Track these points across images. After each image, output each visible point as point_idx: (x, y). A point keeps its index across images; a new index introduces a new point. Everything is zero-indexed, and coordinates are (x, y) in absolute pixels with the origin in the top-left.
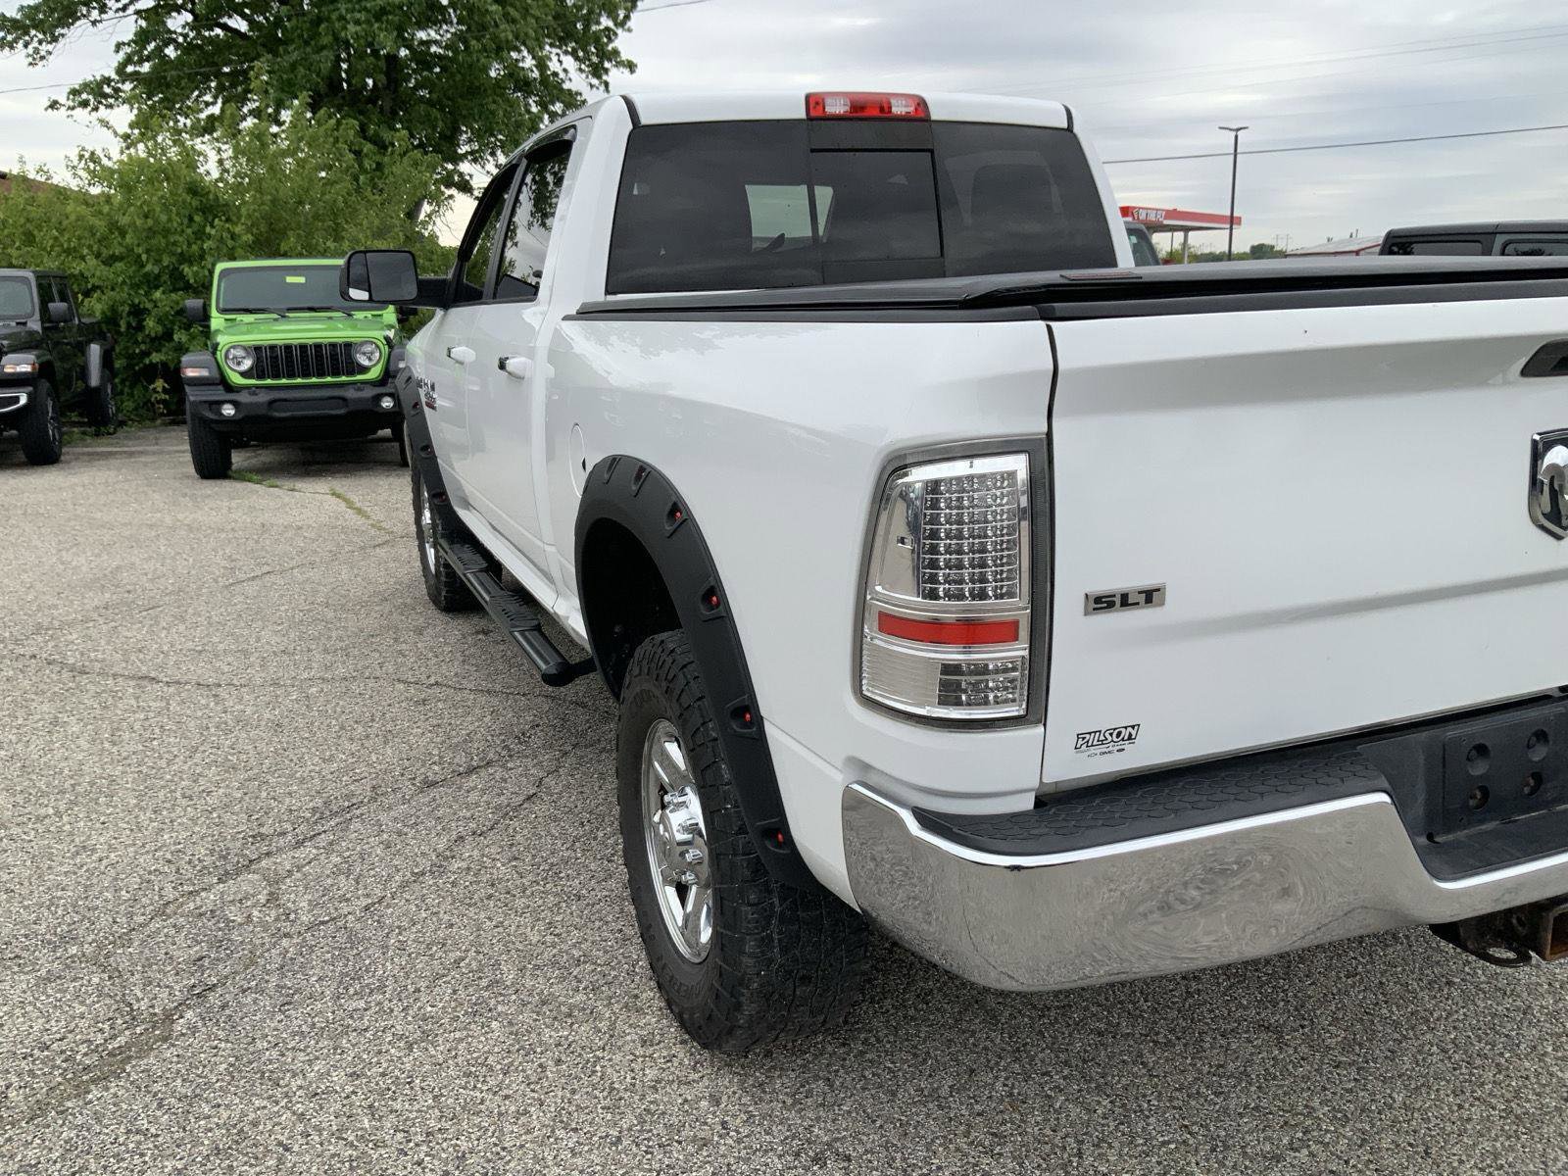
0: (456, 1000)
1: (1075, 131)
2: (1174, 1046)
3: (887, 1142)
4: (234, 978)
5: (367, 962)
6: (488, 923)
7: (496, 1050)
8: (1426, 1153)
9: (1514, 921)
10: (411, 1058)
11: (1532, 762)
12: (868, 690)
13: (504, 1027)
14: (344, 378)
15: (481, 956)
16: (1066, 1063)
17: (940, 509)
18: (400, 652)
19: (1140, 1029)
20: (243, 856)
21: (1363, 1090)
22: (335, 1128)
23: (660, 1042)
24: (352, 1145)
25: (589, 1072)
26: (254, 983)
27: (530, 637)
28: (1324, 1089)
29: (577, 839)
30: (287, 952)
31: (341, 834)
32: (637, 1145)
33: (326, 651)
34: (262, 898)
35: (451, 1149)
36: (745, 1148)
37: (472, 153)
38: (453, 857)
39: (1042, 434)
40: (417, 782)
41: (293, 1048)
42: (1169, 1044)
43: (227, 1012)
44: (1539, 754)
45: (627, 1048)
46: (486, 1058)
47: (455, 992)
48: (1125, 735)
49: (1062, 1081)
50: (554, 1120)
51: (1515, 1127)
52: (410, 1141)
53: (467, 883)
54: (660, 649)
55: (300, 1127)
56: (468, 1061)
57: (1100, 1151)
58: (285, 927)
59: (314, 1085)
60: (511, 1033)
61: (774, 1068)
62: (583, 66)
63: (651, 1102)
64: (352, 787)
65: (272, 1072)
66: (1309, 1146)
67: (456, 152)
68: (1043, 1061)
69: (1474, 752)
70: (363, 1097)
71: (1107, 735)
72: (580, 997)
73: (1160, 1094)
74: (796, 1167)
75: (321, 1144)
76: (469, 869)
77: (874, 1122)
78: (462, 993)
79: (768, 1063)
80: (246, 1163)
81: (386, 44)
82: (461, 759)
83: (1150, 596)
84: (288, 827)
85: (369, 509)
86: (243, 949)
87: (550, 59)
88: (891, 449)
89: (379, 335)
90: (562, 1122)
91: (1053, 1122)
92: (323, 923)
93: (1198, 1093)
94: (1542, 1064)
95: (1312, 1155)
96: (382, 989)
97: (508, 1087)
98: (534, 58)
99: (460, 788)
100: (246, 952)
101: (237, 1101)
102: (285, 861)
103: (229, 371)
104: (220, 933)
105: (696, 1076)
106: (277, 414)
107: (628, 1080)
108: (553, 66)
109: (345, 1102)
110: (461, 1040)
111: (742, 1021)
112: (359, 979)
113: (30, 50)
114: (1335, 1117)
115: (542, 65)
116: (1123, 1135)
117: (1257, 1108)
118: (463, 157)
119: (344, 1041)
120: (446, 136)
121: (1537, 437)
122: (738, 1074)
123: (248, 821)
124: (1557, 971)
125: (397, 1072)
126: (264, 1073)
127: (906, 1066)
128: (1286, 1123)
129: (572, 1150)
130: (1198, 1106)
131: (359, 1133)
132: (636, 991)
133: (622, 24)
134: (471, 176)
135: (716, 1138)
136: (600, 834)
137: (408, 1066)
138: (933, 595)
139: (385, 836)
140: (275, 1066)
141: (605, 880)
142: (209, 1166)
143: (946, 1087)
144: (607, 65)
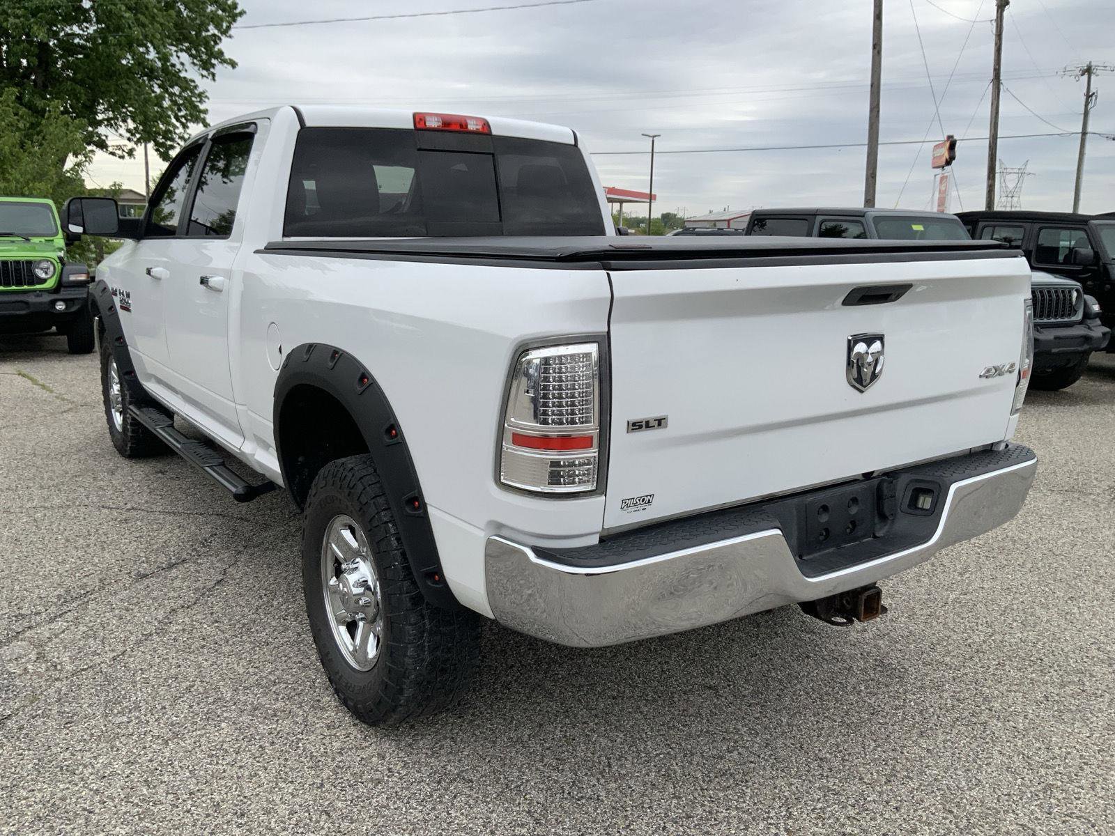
0: (192, 712)
1: (579, 146)
2: (657, 701)
3: (494, 770)
4: (23, 709)
5: (123, 692)
6: (205, 663)
7: (228, 739)
8: (801, 748)
9: (845, 602)
10: (168, 749)
11: (850, 515)
12: (504, 479)
13: (231, 726)
14: (26, 287)
15: (205, 684)
16: (596, 716)
17: (549, 373)
18: (100, 487)
19: (637, 693)
20: (11, 630)
21: (765, 717)
22: (122, 796)
23: (339, 726)
24: (137, 805)
25: (294, 748)
26: (40, 712)
27: (218, 470)
28: (744, 718)
29: (258, 607)
30: (61, 690)
31: (83, 612)
32: (335, 787)
33: (41, 487)
34: (33, 656)
35: (209, 801)
36: (405, 782)
37: (108, 120)
38: (170, 623)
39: (604, 332)
40: (132, 574)
41: (81, 750)
42: (655, 700)
43: (24, 731)
44: (854, 510)
45: (318, 731)
46: (222, 745)
47: (191, 707)
48: (646, 501)
49: (595, 726)
50: (276, 778)
51: (847, 730)
52: (179, 799)
53: (185, 639)
54: (342, 468)
55: (98, 798)
56: (209, 748)
57: (621, 762)
58: (55, 675)
59: (102, 772)
60: (236, 729)
61: (417, 735)
62: (195, 61)
63: (340, 762)
64: (84, 580)
65: (67, 766)
66: (738, 750)
67: (95, 119)
68: (582, 716)
69: (821, 510)
70: (139, 775)
71: (637, 501)
72: (279, 705)
73: (652, 728)
74: (439, 789)
75: (115, 807)
76: (184, 630)
77: (484, 759)
78: (195, 707)
79: (413, 732)
80: (62, 823)
81: (40, 35)
82: (162, 559)
83: (660, 422)
84: (40, 608)
85: (51, 385)
86: (26, 691)
87: (172, 55)
88: (520, 340)
89: (54, 255)
90: (281, 778)
91: (592, 749)
92: (83, 670)
93: (673, 726)
94: (859, 697)
95: (740, 754)
96: (138, 708)
97: (241, 761)
98: (158, 53)
99: (166, 578)
100: (29, 692)
101: (46, 786)
102: (45, 631)
104: (6, 681)
105: (367, 744)
107: (322, 750)
108: (174, 60)
109: (126, 780)
110: (201, 736)
111: (402, 702)
112: (119, 703)
114: (751, 733)
115: (164, 58)
116: (633, 752)
117: (707, 732)
118: (100, 123)
119: (117, 743)
120: (86, 106)
121: (850, 338)
122: (394, 740)
123: (9, 606)
124: (865, 647)
125: (160, 758)
126: (62, 767)
127: (500, 726)
128: (724, 738)
129: (292, 794)
130: (674, 733)
131: (141, 797)
132: (318, 698)
133: (225, 32)
134: (107, 137)
135: (386, 778)
136: (275, 603)
137: (167, 754)
138: (545, 422)
139: (117, 612)
140: (70, 762)
141: (284, 631)
142: (35, 828)
143: (526, 735)
144: (214, 61)
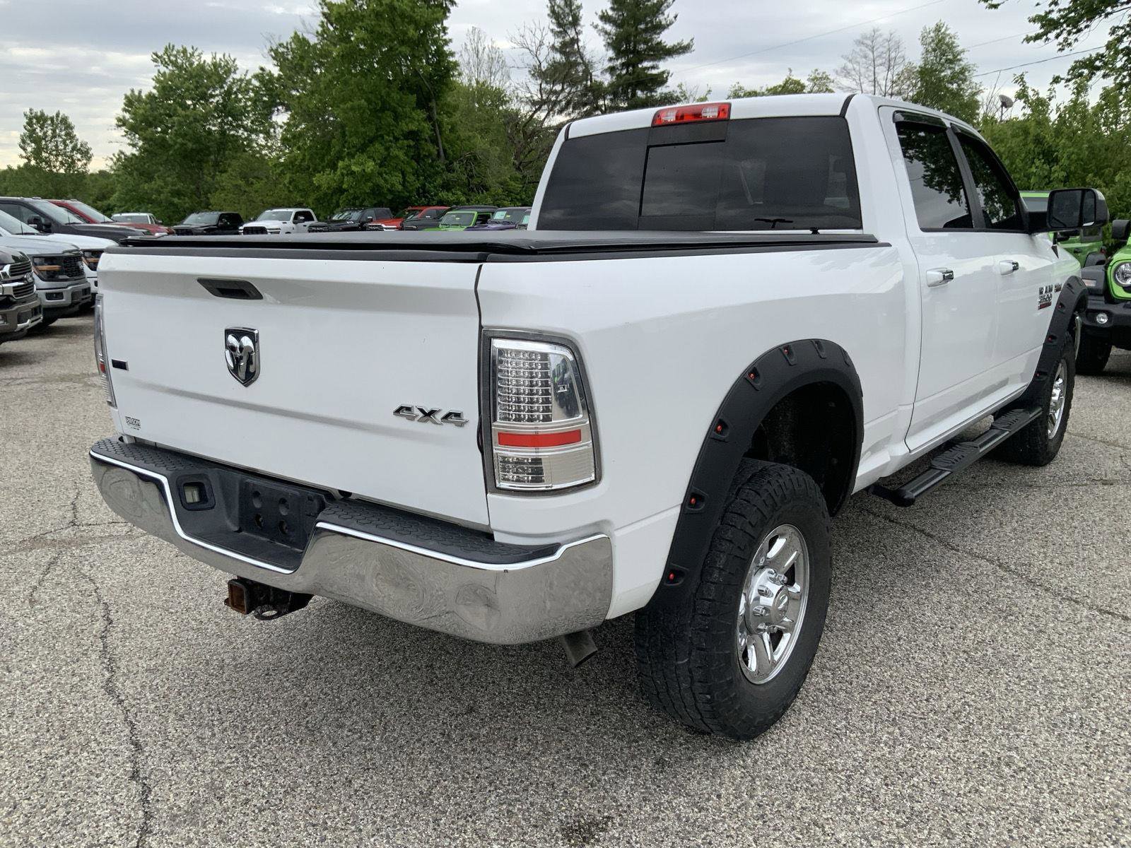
1: (846, 117)
69: (254, 494)
71: (133, 421)
83: (125, 365)
103: (1114, 283)
113: (1061, 39)
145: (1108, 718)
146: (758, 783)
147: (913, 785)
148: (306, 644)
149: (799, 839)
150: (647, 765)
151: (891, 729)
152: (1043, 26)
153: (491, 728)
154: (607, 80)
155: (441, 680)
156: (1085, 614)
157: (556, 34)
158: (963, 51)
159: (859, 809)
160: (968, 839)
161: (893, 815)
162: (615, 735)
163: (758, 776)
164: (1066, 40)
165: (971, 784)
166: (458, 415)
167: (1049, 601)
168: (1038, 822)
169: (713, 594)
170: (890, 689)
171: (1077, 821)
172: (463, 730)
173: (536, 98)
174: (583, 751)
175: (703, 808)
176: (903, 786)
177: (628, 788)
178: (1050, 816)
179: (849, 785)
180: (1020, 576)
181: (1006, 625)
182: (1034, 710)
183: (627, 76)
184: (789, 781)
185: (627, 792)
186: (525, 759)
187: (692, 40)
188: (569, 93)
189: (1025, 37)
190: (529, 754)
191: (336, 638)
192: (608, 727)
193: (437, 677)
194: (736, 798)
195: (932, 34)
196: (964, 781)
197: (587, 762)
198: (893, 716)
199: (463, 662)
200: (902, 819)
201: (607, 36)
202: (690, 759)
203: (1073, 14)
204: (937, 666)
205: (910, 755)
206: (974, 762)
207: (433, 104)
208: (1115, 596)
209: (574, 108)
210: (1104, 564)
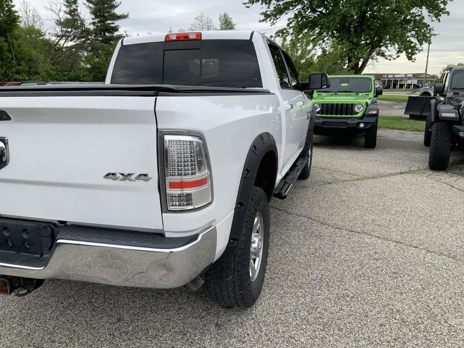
1: (252, 40)
14: (348, 116)
89: (365, 101)
106: (324, 127)
113: (271, 21)
144: (441, 13)
145: (371, 271)
146: (261, 325)
147: (319, 312)
148: (17, 302)
149: (288, 346)
150: (213, 328)
151: (301, 290)
152: (265, 16)
153: (133, 327)
154: (92, 27)
155: (99, 308)
156: (345, 233)
157: (67, 6)
158: (235, 25)
159: (304, 327)
160: (348, 330)
161: (317, 326)
162: (193, 317)
163: (260, 322)
164: (273, 22)
165: (339, 307)
166: (146, 175)
167: (331, 230)
168: (367, 317)
169: (242, 246)
170: (293, 274)
171: (380, 313)
172: (119, 331)
173: (59, 34)
174: (181, 328)
175: (244, 342)
176: (315, 313)
177: (209, 340)
178: (370, 313)
179: (296, 317)
180: (318, 221)
181: (321, 241)
182: (346, 273)
183: (101, 26)
184: (273, 321)
185: (209, 342)
186: (156, 338)
187: (128, 13)
188: (75, 33)
189: (259, 20)
190: (157, 335)
191: (34, 296)
192: (188, 314)
193: (96, 307)
194: (255, 333)
195: (223, 17)
196: (336, 306)
197: (185, 333)
198: (299, 284)
199: (106, 297)
200: (321, 327)
201: (90, 9)
202: (229, 321)
203: (275, 13)
204: (306, 261)
205: (312, 299)
206: (336, 298)
207: (8, 34)
208: (351, 224)
209: (78, 39)
210: (343, 213)
